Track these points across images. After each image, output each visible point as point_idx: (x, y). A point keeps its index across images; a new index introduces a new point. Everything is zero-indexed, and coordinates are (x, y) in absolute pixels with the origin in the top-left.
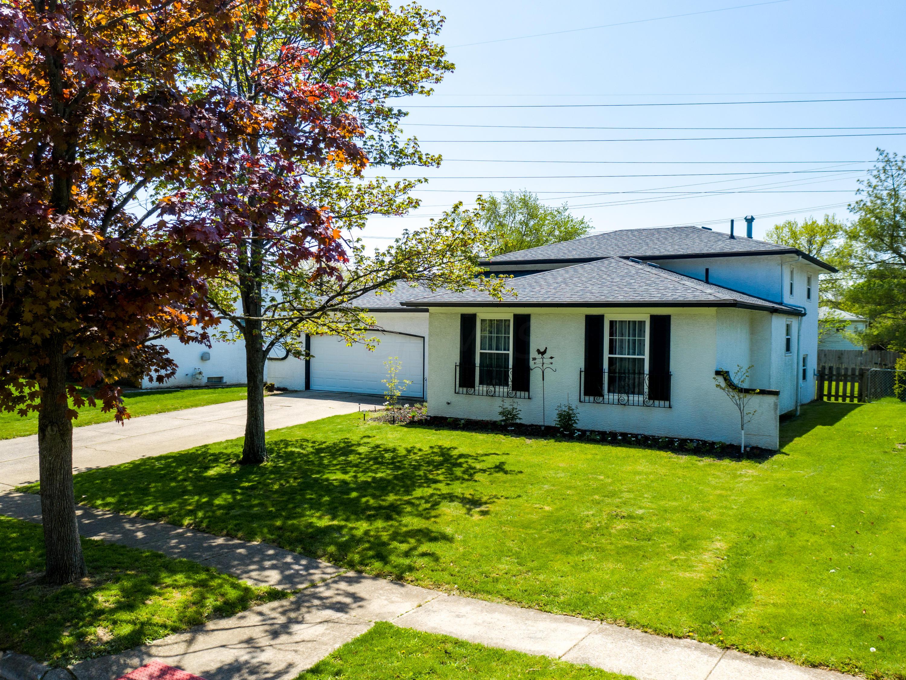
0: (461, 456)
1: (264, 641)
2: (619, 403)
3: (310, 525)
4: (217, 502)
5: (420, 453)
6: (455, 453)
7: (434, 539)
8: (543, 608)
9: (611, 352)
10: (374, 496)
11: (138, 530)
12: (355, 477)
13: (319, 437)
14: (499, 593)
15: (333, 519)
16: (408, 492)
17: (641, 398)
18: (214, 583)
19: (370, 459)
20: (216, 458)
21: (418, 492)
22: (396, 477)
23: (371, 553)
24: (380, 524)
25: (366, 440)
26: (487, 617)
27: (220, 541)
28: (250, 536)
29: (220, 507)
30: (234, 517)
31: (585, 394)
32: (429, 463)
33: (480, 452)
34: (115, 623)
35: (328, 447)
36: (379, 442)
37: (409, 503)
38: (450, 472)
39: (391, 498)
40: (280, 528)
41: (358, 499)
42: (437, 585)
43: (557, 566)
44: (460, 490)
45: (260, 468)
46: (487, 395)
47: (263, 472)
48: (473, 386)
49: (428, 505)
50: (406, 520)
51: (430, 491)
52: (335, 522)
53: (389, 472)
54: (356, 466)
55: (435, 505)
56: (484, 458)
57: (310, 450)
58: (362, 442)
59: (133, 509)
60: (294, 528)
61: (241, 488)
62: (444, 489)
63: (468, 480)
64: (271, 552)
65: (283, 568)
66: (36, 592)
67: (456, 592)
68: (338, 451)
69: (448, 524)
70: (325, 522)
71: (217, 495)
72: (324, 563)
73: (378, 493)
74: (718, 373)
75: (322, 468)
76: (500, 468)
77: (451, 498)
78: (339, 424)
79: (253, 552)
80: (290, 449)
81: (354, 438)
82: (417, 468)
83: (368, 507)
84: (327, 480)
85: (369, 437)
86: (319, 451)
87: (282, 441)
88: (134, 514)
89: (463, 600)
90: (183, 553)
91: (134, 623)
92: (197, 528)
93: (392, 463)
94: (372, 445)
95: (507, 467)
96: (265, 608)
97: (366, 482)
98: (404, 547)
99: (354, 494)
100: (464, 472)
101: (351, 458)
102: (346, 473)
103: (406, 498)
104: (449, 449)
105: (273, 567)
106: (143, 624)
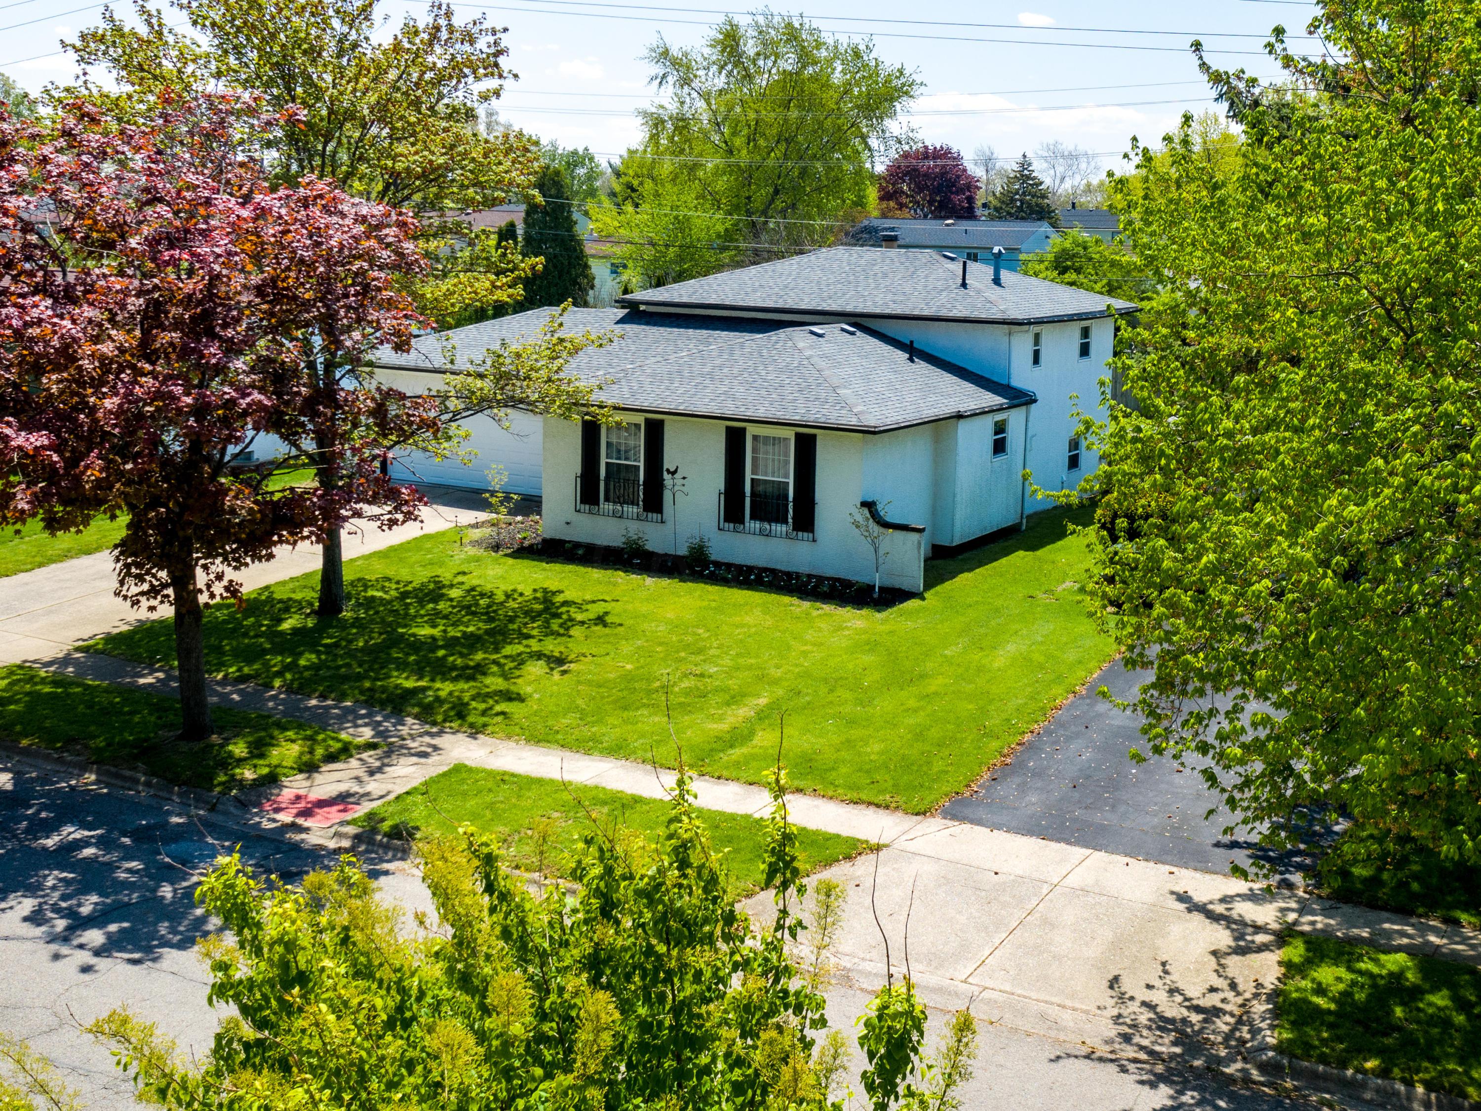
0: (566, 603)
1: (366, 778)
2: (761, 533)
3: (397, 686)
4: (302, 662)
5: (520, 599)
6: (559, 599)
7: (510, 699)
8: (588, 752)
9: (754, 472)
10: (462, 655)
11: (232, 693)
12: (445, 631)
13: (404, 574)
14: (557, 742)
15: (420, 678)
16: (497, 650)
17: (784, 528)
18: (321, 737)
19: (463, 608)
20: (287, 606)
21: (508, 650)
22: (487, 632)
23: (452, 713)
24: (462, 685)
25: (460, 578)
26: (542, 759)
27: (314, 702)
28: (342, 697)
29: (306, 668)
30: (324, 679)
31: (726, 520)
32: (526, 613)
33: (588, 597)
34: (255, 766)
35: (415, 589)
36: (475, 582)
37: (495, 662)
38: (547, 624)
39: (479, 656)
40: (370, 690)
41: (445, 657)
42: (509, 737)
43: (611, 720)
44: (551, 647)
45: (339, 620)
46: (614, 516)
47: (343, 625)
48: (596, 503)
49: (512, 665)
50: (488, 680)
51: (520, 648)
52: (420, 684)
53: (481, 625)
54: (446, 617)
55: (522, 663)
56: (589, 607)
57: (394, 593)
58: (455, 581)
59: (218, 671)
60: (384, 689)
61: (326, 645)
62: (535, 645)
63: (563, 635)
64: (363, 712)
65: (376, 725)
66: (184, 746)
67: (523, 742)
68: (427, 595)
69: (529, 683)
70: (410, 684)
71: (301, 654)
72: (410, 720)
73: (465, 651)
74: (864, 504)
75: (407, 619)
76: (601, 620)
77: (539, 655)
78: (429, 551)
79: (347, 711)
80: (370, 593)
81: (446, 575)
82: (512, 620)
83: (454, 668)
84: (414, 635)
85: (464, 573)
86: (404, 595)
87: (359, 580)
88: (220, 676)
89: (528, 748)
90: (284, 713)
91: (269, 766)
92: (289, 689)
93: (487, 613)
94: (466, 587)
95: (609, 619)
96: (364, 756)
97: (457, 638)
98: (483, 706)
99: (441, 653)
100: (561, 626)
101: (441, 606)
102: (434, 626)
103: (495, 656)
104: (554, 593)
105: (366, 725)
106: (276, 767)
